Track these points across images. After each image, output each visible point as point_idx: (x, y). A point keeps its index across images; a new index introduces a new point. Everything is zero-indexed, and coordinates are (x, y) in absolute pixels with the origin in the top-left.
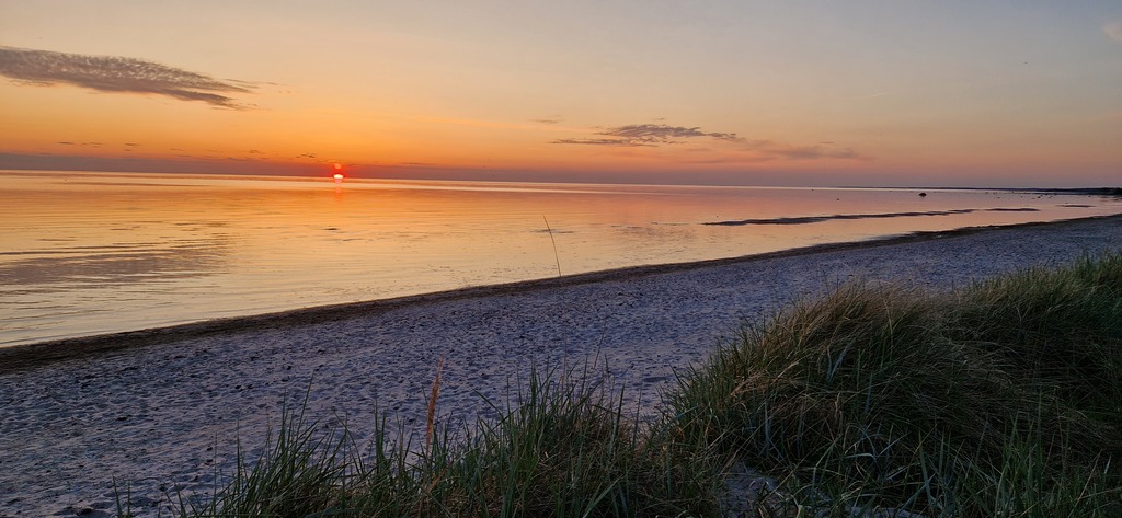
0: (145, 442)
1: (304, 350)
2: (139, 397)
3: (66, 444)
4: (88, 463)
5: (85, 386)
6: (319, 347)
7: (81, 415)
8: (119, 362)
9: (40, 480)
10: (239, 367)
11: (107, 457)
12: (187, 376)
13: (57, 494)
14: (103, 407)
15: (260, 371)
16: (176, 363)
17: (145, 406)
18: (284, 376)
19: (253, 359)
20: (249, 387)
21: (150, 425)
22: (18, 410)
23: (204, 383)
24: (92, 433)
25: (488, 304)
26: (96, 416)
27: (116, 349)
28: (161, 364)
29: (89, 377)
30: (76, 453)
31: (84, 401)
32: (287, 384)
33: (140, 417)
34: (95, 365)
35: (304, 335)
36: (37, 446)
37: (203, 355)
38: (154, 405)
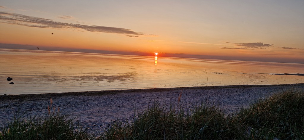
0: (123, 111)
1: (154, 97)
2: (122, 103)
3: (109, 110)
4: (114, 114)
5: (111, 99)
6: (157, 97)
7: (111, 105)
8: (117, 96)
9: (106, 115)
10: (140, 99)
11: (117, 113)
12: (130, 100)
13: (109, 118)
14: (115, 104)
15: (145, 100)
16: (128, 97)
17: (123, 105)
18: (150, 102)
19: (143, 98)
20: (143, 103)
21: (124, 108)
22: (100, 103)
23: (134, 101)
24: (114, 108)
25: (199, 91)
26: (114, 105)
27: (116, 93)
28: (125, 97)
29: (112, 98)
30: (111, 112)
31: (112, 102)
32: (150, 104)
33: (122, 106)
34: (113, 96)
35: (154, 94)
36: (104, 109)
37: (133, 96)
38: (125, 105)
